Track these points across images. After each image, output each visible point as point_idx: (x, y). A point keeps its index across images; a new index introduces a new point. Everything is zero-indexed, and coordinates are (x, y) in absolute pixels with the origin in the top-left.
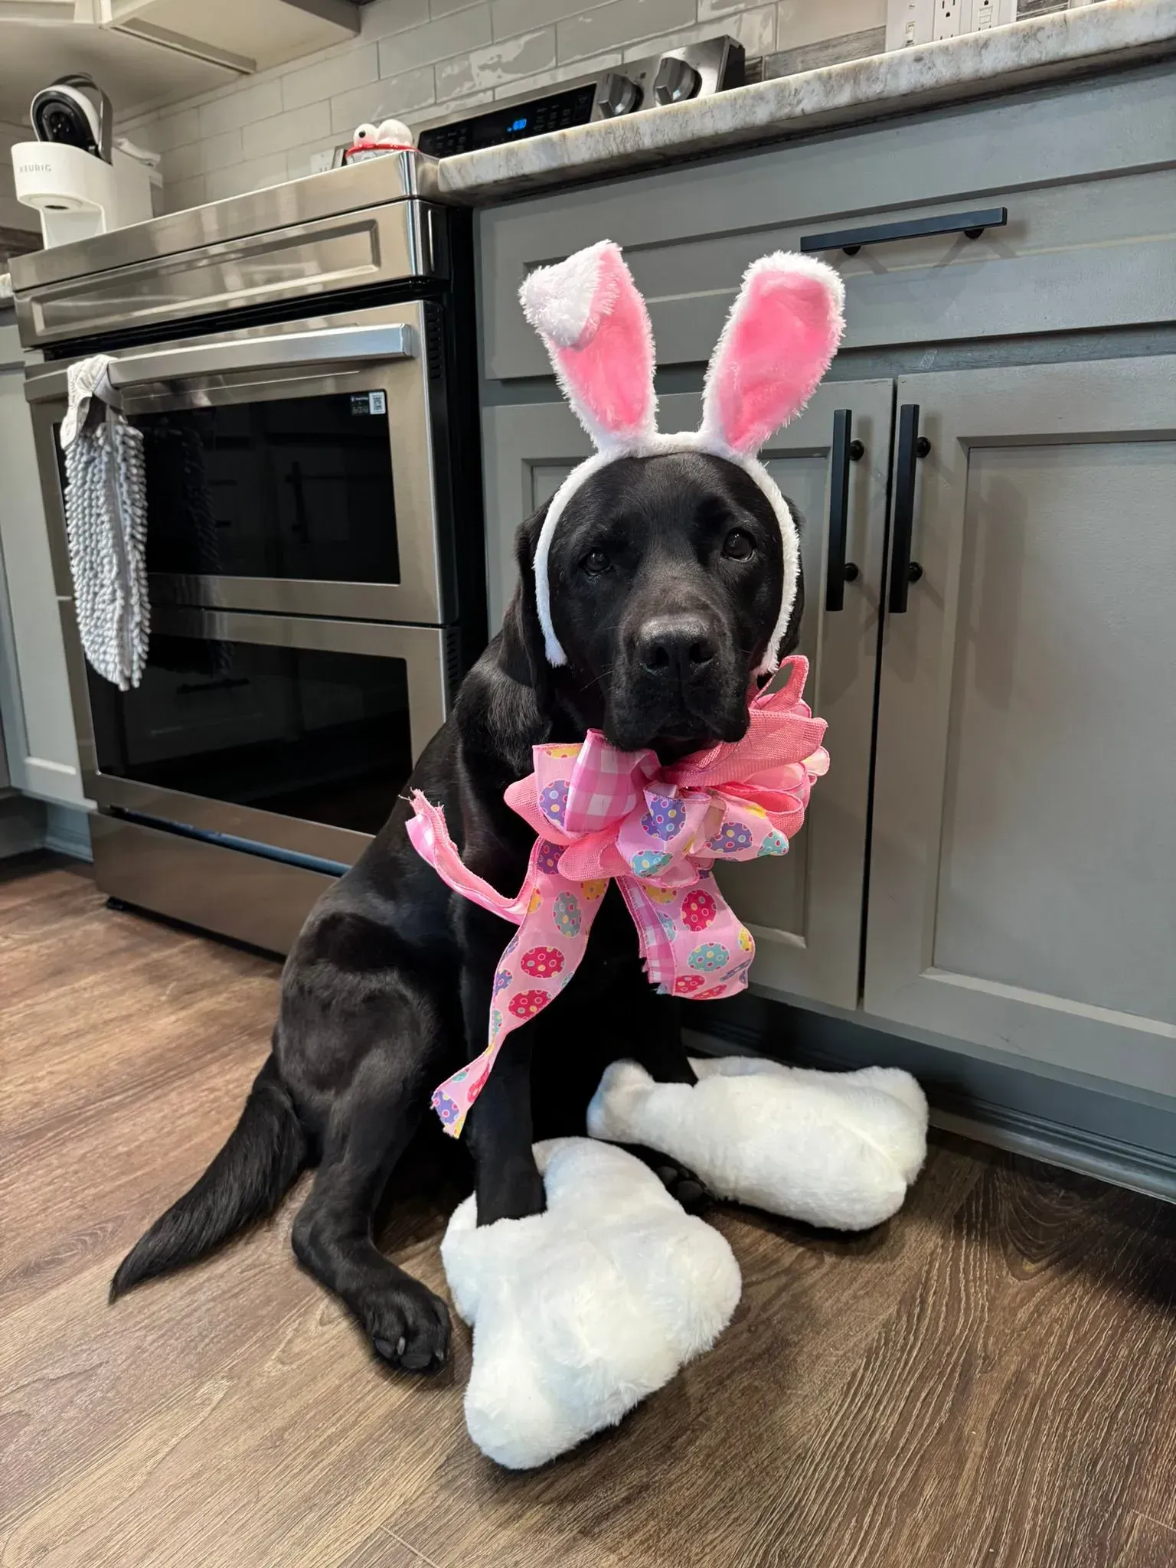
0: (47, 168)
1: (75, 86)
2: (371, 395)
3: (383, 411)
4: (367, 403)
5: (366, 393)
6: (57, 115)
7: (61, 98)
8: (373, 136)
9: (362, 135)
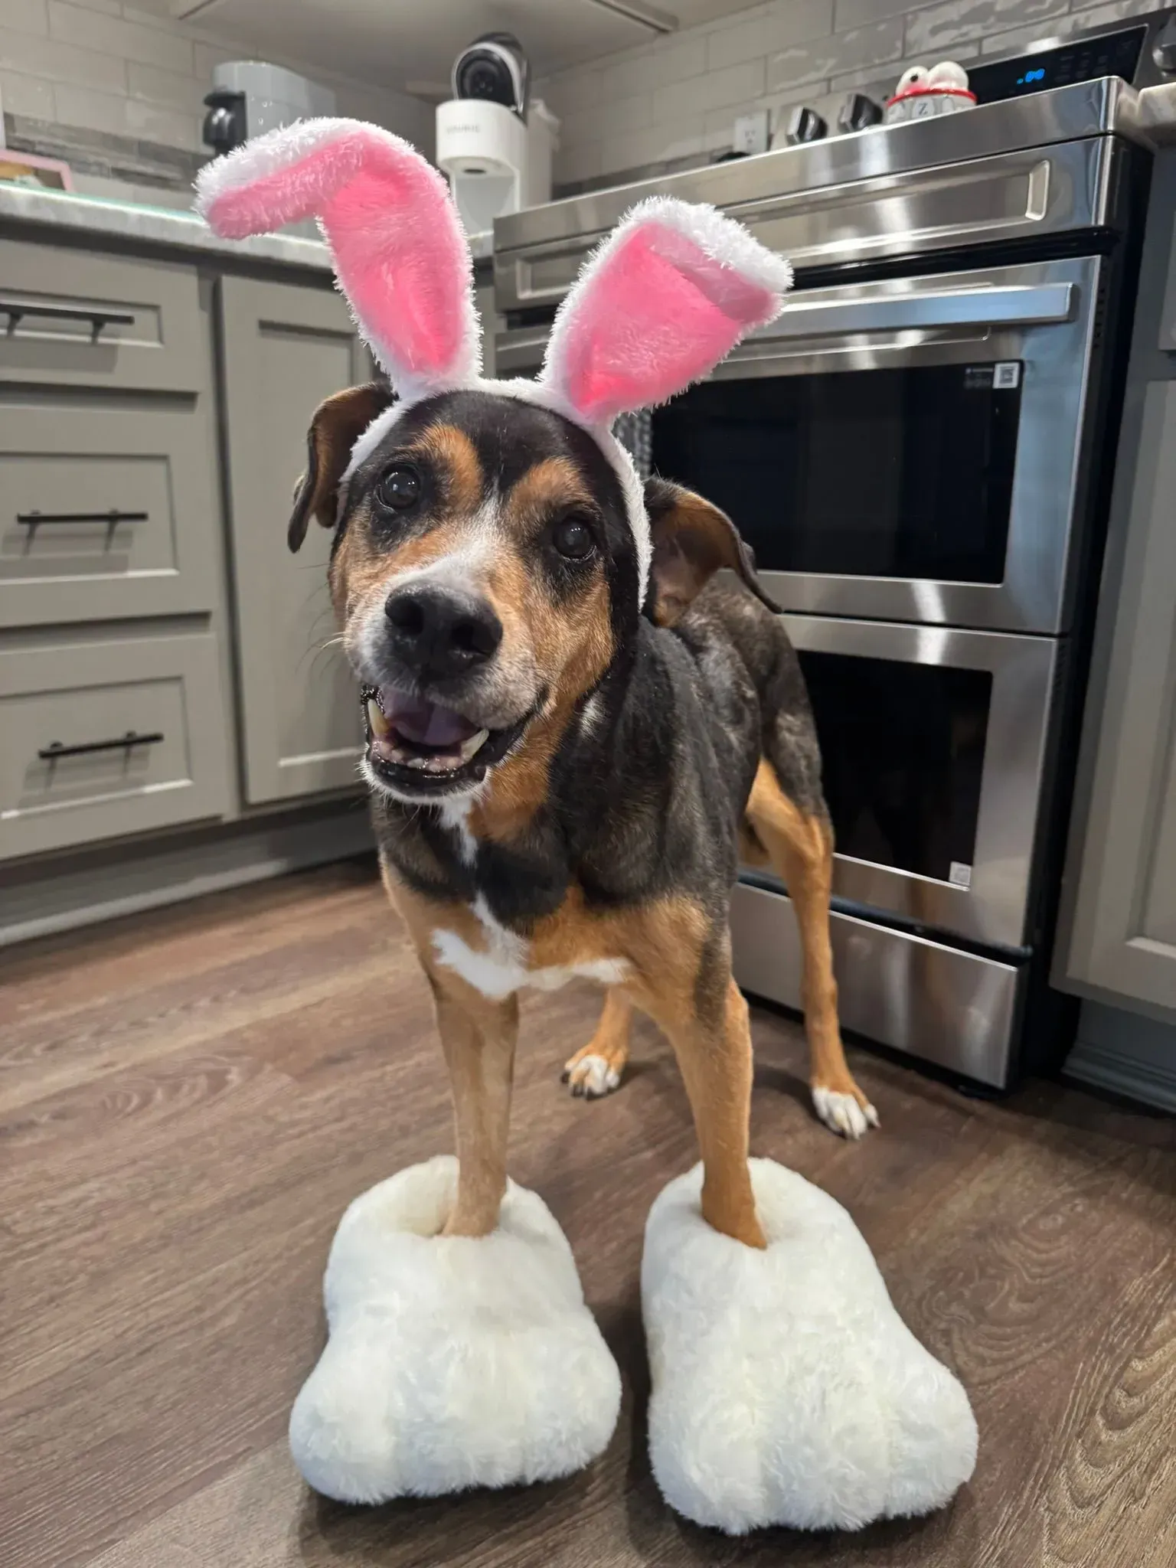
0: (476, 129)
1: (503, 43)
2: (999, 368)
3: (1014, 384)
4: (991, 376)
5: (992, 364)
6: (482, 74)
7: (486, 56)
8: (925, 80)
9: (914, 78)
